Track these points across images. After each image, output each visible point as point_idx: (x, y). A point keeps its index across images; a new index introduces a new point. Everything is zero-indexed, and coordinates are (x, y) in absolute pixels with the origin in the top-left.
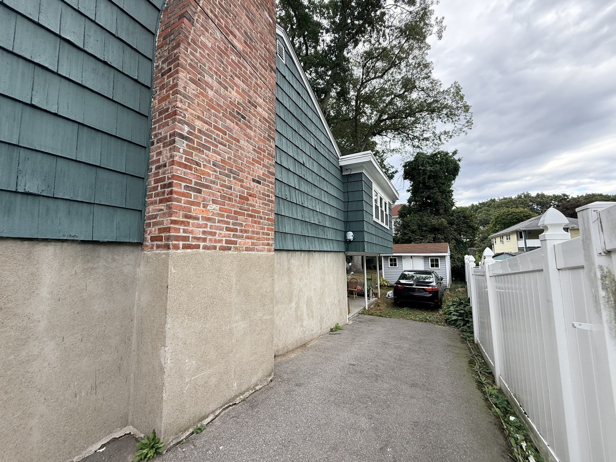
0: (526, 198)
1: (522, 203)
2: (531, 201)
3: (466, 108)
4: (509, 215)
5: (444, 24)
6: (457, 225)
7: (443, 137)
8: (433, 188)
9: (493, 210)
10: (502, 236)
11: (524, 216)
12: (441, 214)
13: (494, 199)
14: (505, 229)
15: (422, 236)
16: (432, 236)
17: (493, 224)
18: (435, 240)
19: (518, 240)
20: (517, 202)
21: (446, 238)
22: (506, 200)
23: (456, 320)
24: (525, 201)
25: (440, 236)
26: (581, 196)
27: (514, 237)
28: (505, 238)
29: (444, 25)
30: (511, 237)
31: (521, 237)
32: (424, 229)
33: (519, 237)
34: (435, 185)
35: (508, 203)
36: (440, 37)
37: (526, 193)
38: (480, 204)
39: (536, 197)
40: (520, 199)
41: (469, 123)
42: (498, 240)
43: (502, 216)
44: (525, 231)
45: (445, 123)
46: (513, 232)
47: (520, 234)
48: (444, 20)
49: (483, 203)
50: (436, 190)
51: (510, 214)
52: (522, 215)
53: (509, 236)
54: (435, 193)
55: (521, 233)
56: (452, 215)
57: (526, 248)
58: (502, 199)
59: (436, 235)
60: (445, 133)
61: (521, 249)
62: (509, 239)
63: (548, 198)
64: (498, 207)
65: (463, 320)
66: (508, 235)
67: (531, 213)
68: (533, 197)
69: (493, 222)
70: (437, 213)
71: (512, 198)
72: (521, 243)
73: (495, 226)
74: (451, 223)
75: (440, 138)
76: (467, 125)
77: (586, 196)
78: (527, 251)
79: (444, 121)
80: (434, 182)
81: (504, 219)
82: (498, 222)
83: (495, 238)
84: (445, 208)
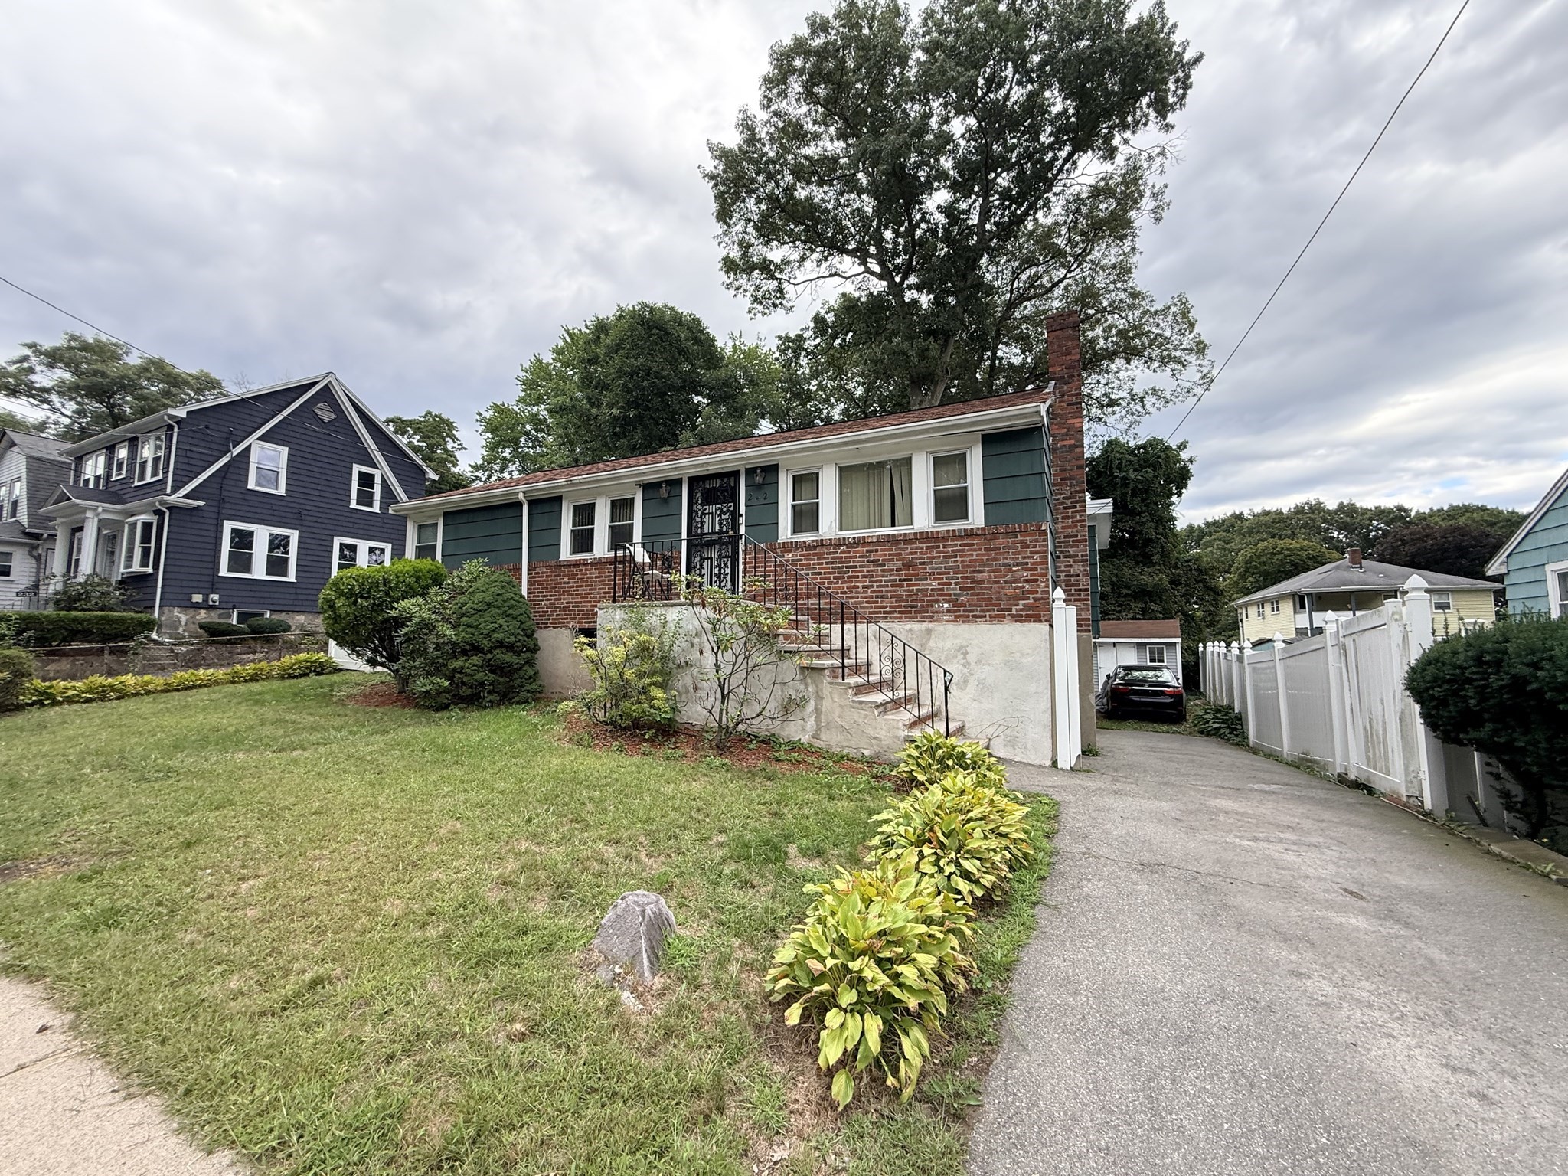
0: (1313, 512)
1: (1305, 525)
2: (1325, 521)
3: (1200, 348)
4: (1275, 554)
5: (1167, 198)
6: (1187, 585)
7: (1149, 400)
8: (1140, 513)
9: (1238, 540)
10: (1261, 604)
11: (1309, 558)
12: (1154, 565)
13: (1241, 514)
14: (1266, 587)
15: (1120, 606)
16: (1140, 605)
17: (1240, 574)
18: (1146, 614)
19: (1295, 612)
20: (1293, 521)
21: (1164, 609)
22: (1267, 518)
23: (1218, 729)
24: (1311, 519)
25: (1154, 607)
26: (1439, 511)
27: (1287, 607)
28: (1268, 607)
29: (1167, 200)
30: (1280, 606)
31: (1303, 607)
32: (1124, 591)
33: (1298, 606)
34: (1144, 508)
35: (1273, 524)
36: (1158, 219)
37: (1314, 502)
38: (1207, 524)
39: (1336, 512)
40: (1300, 516)
41: (1207, 380)
42: (1253, 611)
43: (1259, 557)
44: (1310, 594)
45: (1155, 371)
46: (1285, 597)
47: (1300, 601)
48: (1167, 190)
49: (1215, 523)
50: (1146, 517)
51: (1280, 553)
52: (1304, 554)
53: (1277, 603)
54: (1145, 523)
55: (1302, 598)
56: (1176, 567)
57: (1312, 629)
58: (1259, 515)
59: (1146, 603)
60: (1154, 391)
61: (1301, 632)
62: (1278, 610)
63: (1363, 514)
64: (1251, 532)
65: (1229, 727)
66: (1275, 602)
67: (1323, 550)
68: (1329, 512)
69: (1238, 569)
70: (1146, 560)
71: (1281, 513)
72: (1303, 620)
73: (1243, 577)
74: (1175, 582)
75: (1142, 402)
76: (1201, 382)
77: (1449, 510)
78: (1312, 635)
79: (1152, 367)
80: (1143, 500)
81: (1264, 563)
82: (1252, 570)
83: (1246, 606)
84: (1163, 551)
